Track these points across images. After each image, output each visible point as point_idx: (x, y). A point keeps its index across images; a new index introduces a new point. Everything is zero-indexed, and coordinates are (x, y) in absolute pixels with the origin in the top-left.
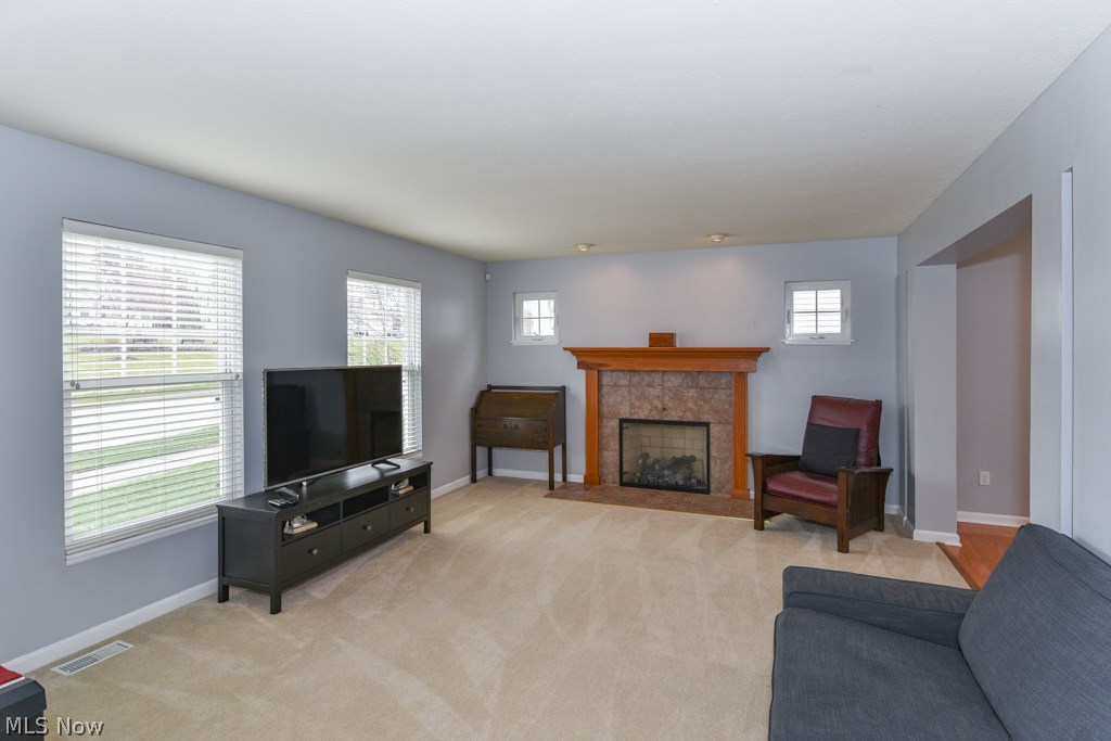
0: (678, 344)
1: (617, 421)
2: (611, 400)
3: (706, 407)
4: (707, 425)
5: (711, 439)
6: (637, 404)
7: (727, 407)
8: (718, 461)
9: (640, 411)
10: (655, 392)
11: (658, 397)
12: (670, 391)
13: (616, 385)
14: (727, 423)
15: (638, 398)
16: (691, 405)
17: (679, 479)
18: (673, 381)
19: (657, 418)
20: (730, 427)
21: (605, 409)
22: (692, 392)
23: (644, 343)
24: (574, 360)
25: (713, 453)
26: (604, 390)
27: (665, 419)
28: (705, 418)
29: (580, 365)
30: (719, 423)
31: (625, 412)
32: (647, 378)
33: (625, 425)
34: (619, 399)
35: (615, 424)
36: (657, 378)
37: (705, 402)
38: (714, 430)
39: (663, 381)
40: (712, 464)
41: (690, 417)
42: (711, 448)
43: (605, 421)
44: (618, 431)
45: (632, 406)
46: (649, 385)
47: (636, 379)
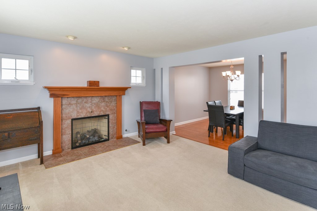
0: (101, 85)
1: (70, 120)
2: (67, 111)
3: (108, 109)
4: (108, 115)
5: (110, 120)
6: (80, 111)
7: (115, 108)
8: (112, 128)
9: (82, 114)
10: (88, 105)
11: (90, 107)
12: (95, 104)
13: (70, 104)
14: (115, 113)
15: (81, 109)
16: (102, 109)
17: (96, 138)
18: (96, 100)
19: (89, 116)
20: (116, 115)
21: (64, 116)
22: (103, 104)
23: (85, 85)
25: (110, 125)
26: (64, 107)
27: (93, 116)
28: (107, 113)
29: (52, 95)
30: (112, 114)
31: (75, 116)
32: (85, 100)
33: (74, 121)
34: (71, 110)
35: (69, 122)
36: (89, 99)
37: (108, 107)
38: (111, 117)
39: (92, 100)
40: (110, 129)
41: (102, 114)
42: (110, 124)
43: (64, 121)
44: (70, 125)
45: (78, 112)
46: (85, 103)
47: (80, 100)
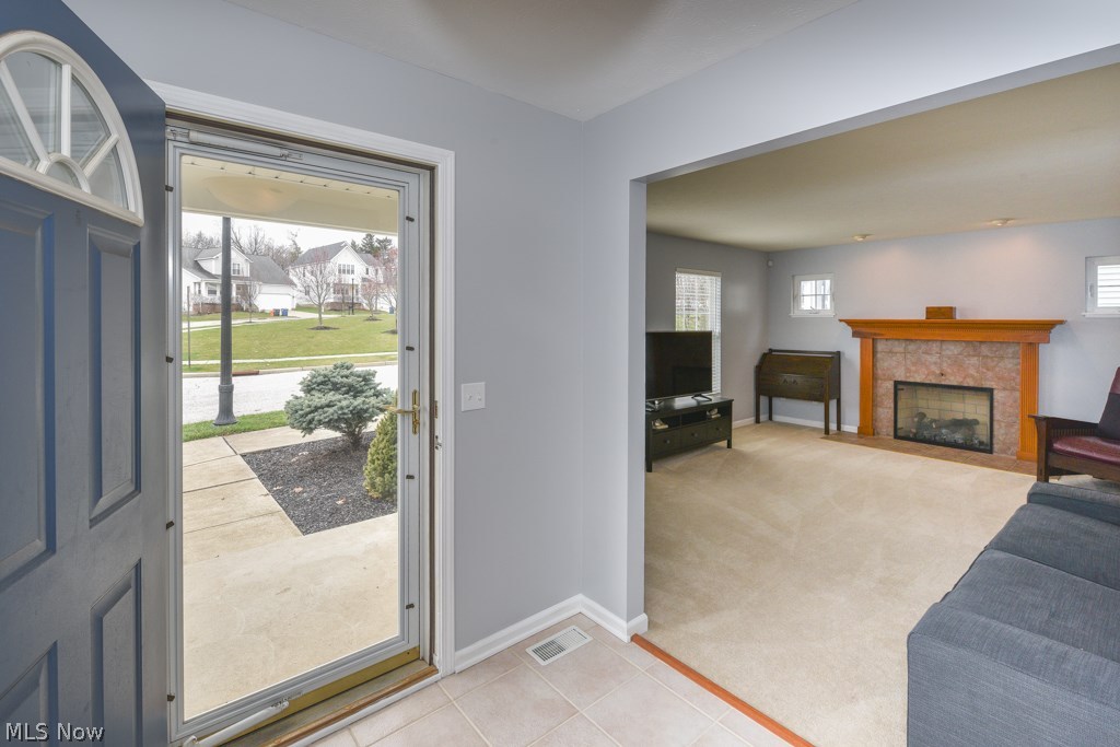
0: (958, 317)
1: (892, 383)
2: (886, 364)
3: (990, 374)
4: (989, 392)
5: (995, 404)
6: (913, 368)
7: (1014, 375)
8: (1003, 424)
9: (916, 375)
10: (934, 358)
11: (935, 363)
12: (949, 358)
13: (890, 352)
14: (1013, 389)
15: (914, 364)
16: (972, 371)
17: (959, 437)
18: (952, 350)
19: (934, 382)
20: (1018, 394)
21: (879, 372)
22: (974, 360)
23: (922, 316)
24: (849, 330)
25: (997, 416)
26: (879, 355)
27: (943, 383)
28: (987, 384)
29: (855, 334)
30: (1004, 389)
31: (901, 376)
32: (924, 347)
33: (900, 387)
34: (894, 364)
35: (890, 385)
36: (935, 347)
37: (988, 370)
38: (998, 395)
39: (941, 348)
40: (996, 426)
41: (971, 383)
42: (995, 412)
43: (880, 382)
44: (892, 391)
45: (908, 370)
46: (926, 353)
47: (912, 347)
